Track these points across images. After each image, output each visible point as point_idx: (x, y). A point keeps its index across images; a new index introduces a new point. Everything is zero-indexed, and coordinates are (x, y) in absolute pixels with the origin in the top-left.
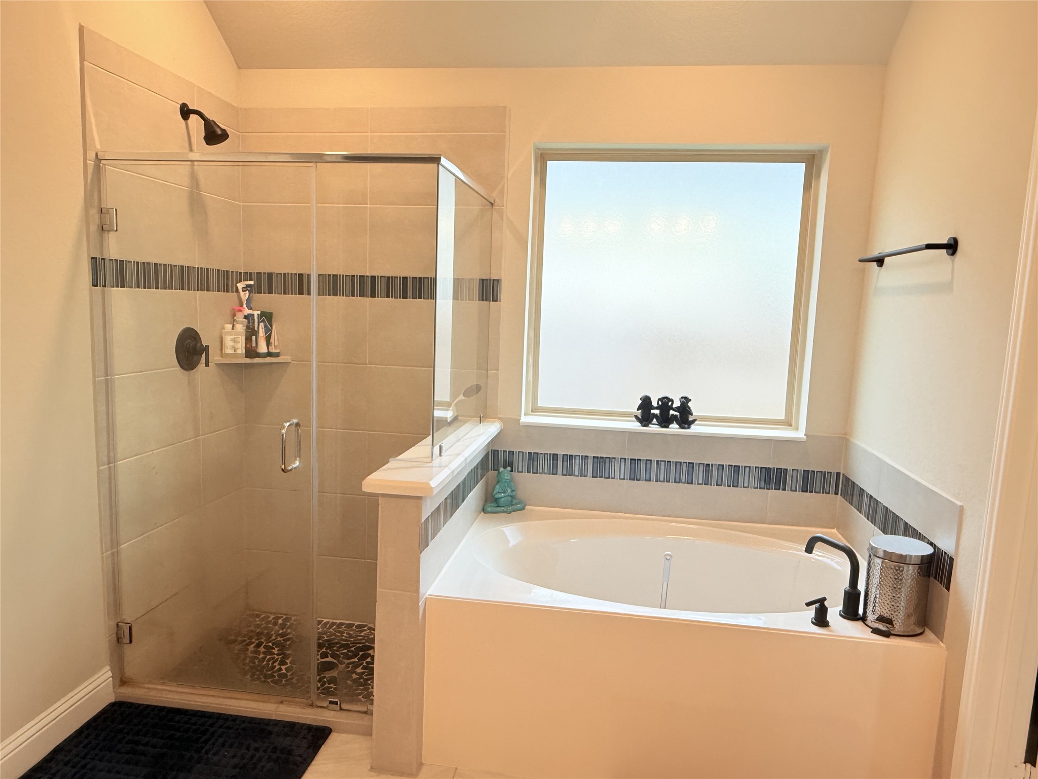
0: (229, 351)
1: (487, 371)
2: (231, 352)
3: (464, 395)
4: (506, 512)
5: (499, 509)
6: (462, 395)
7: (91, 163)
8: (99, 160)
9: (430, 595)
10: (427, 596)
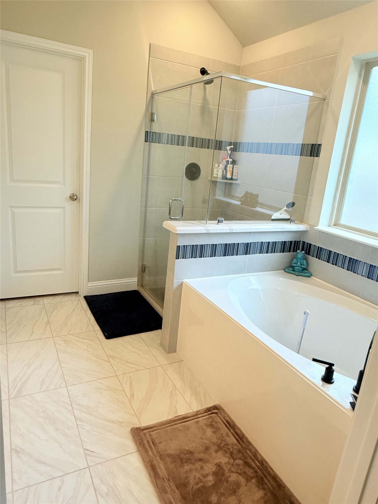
0: (215, 175)
1: (307, 197)
2: (216, 176)
3: (287, 207)
4: (295, 274)
5: (293, 272)
6: (285, 207)
7: (149, 96)
8: (153, 94)
9: (185, 281)
10: (184, 281)
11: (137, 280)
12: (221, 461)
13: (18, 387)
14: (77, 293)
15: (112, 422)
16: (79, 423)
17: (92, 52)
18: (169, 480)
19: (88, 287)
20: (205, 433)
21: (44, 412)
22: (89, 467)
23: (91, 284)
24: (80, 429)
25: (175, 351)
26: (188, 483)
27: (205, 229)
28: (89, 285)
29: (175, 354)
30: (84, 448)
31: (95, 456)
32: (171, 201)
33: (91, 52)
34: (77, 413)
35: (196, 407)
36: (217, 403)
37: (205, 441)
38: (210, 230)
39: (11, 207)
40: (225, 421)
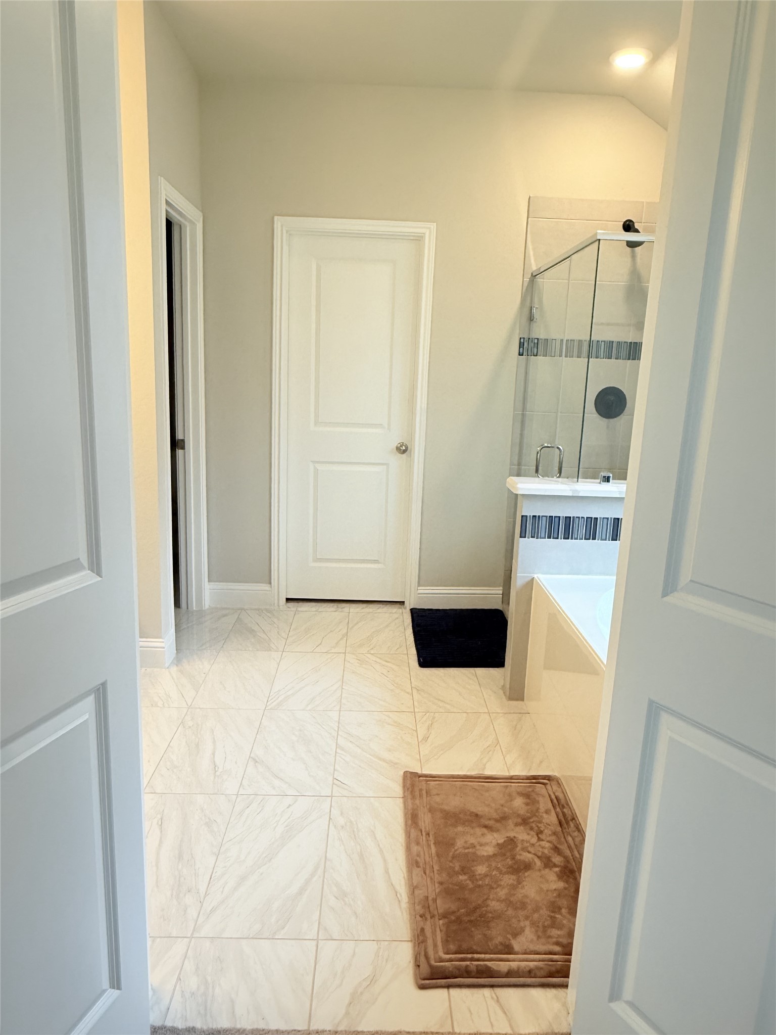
7: (527, 280)
8: (534, 276)
9: (537, 577)
10: (535, 576)
11: (501, 592)
12: (516, 836)
13: (280, 699)
14: (402, 603)
15: (384, 760)
16: (338, 751)
17: (435, 227)
18: (428, 834)
19: (418, 594)
20: (511, 801)
21: (300, 730)
22: (332, 796)
23: (423, 590)
24: (337, 758)
25: (523, 700)
26: (453, 845)
27: (571, 490)
28: (420, 591)
29: (521, 702)
30: (335, 777)
31: (344, 788)
32: (538, 449)
33: (433, 226)
34: (341, 741)
35: (519, 770)
36: (557, 775)
37: (506, 809)
38: (579, 492)
39: (314, 462)
40: (553, 797)
